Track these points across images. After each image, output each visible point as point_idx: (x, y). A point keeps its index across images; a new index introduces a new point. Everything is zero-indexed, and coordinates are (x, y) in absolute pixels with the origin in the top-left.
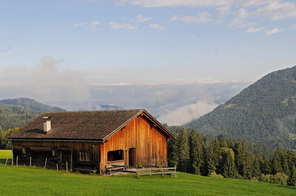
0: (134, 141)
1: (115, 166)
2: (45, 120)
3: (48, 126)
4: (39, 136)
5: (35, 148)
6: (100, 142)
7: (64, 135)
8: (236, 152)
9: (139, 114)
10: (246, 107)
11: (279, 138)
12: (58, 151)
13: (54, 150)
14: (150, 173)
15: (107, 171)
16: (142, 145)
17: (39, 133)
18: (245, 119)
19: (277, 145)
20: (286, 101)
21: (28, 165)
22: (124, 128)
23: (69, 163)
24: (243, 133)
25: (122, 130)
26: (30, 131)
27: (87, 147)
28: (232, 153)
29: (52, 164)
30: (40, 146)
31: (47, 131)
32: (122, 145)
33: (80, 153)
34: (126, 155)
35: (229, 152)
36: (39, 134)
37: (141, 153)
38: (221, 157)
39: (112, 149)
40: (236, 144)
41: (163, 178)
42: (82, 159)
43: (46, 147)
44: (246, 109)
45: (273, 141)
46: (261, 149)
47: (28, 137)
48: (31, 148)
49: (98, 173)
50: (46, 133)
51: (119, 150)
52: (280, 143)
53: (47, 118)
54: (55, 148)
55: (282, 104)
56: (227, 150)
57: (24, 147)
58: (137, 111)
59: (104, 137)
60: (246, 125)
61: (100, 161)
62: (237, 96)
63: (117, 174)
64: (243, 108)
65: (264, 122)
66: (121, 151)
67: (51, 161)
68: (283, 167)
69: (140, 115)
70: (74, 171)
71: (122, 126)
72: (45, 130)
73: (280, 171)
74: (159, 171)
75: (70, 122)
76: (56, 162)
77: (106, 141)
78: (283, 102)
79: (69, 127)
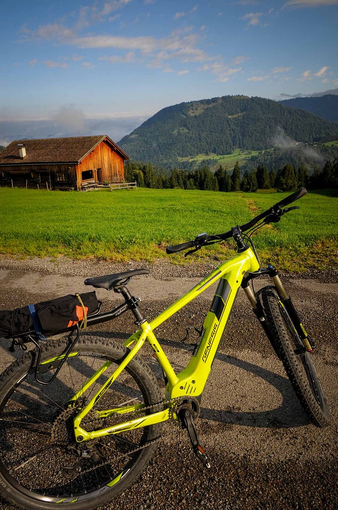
0: (100, 162)
1: (90, 183)
2: (20, 148)
3: (24, 152)
4: (17, 161)
5: (13, 172)
6: (75, 164)
7: (40, 159)
8: (144, 173)
9: (103, 139)
10: (146, 137)
11: (171, 161)
12: (36, 173)
13: (32, 172)
14: (120, 188)
15: (83, 188)
16: (106, 166)
17: (15, 158)
18: (146, 146)
19: (170, 167)
20: (175, 132)
21: (10, 186)
22: (93, 151)
23: (48, 183)
24: (144, 158)
25: (90, 153)
26: (7, 157)
27: (63, 168)
28: (142, 174)
29: (33, 185)
30: (19, 170)
31: (23, 156)
32: (91, 166)
33: (57, 174)
34: (95, 174)
35: (139, 173)
36: (15, 160)
37: (106, 172)
38: (133, 177)
39: (84, 170)
40: (144, 167)
41: (128, 190)
42: (60, 179)
43: (24, 171)
44: (146, 139)
45: (167, 164)
46: (159, 170)
47: (7, 162)
48: (10, 172)
49: (76, 189)
50: (22, 158)
51: (90, 171)
52: (172, 165)
53: (22, 145)
54: (33, 171)
55: (173, 134)
56: (138, 171)
57: (3, 172)
58: (101, 137)
59: (79, 160)
60: (147, 152)
61: (76, 180)
62: (139, 128)
63: (90, 189)
64: (144, 138)
65: (160, 149)
66: (91, 171)
67: (31, 182)
68: (178, 183)
69: (104, 141)
70: (53, 189)
71: (91, 150)
72: (21, 156)
73: (176, 186)
74: (123, 186)
75: (42, 149)
76: (36, 183)
77: (81, 163)
78: (173, 132)
79: (42, 152)
